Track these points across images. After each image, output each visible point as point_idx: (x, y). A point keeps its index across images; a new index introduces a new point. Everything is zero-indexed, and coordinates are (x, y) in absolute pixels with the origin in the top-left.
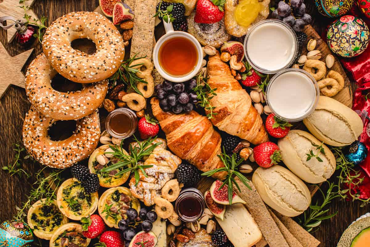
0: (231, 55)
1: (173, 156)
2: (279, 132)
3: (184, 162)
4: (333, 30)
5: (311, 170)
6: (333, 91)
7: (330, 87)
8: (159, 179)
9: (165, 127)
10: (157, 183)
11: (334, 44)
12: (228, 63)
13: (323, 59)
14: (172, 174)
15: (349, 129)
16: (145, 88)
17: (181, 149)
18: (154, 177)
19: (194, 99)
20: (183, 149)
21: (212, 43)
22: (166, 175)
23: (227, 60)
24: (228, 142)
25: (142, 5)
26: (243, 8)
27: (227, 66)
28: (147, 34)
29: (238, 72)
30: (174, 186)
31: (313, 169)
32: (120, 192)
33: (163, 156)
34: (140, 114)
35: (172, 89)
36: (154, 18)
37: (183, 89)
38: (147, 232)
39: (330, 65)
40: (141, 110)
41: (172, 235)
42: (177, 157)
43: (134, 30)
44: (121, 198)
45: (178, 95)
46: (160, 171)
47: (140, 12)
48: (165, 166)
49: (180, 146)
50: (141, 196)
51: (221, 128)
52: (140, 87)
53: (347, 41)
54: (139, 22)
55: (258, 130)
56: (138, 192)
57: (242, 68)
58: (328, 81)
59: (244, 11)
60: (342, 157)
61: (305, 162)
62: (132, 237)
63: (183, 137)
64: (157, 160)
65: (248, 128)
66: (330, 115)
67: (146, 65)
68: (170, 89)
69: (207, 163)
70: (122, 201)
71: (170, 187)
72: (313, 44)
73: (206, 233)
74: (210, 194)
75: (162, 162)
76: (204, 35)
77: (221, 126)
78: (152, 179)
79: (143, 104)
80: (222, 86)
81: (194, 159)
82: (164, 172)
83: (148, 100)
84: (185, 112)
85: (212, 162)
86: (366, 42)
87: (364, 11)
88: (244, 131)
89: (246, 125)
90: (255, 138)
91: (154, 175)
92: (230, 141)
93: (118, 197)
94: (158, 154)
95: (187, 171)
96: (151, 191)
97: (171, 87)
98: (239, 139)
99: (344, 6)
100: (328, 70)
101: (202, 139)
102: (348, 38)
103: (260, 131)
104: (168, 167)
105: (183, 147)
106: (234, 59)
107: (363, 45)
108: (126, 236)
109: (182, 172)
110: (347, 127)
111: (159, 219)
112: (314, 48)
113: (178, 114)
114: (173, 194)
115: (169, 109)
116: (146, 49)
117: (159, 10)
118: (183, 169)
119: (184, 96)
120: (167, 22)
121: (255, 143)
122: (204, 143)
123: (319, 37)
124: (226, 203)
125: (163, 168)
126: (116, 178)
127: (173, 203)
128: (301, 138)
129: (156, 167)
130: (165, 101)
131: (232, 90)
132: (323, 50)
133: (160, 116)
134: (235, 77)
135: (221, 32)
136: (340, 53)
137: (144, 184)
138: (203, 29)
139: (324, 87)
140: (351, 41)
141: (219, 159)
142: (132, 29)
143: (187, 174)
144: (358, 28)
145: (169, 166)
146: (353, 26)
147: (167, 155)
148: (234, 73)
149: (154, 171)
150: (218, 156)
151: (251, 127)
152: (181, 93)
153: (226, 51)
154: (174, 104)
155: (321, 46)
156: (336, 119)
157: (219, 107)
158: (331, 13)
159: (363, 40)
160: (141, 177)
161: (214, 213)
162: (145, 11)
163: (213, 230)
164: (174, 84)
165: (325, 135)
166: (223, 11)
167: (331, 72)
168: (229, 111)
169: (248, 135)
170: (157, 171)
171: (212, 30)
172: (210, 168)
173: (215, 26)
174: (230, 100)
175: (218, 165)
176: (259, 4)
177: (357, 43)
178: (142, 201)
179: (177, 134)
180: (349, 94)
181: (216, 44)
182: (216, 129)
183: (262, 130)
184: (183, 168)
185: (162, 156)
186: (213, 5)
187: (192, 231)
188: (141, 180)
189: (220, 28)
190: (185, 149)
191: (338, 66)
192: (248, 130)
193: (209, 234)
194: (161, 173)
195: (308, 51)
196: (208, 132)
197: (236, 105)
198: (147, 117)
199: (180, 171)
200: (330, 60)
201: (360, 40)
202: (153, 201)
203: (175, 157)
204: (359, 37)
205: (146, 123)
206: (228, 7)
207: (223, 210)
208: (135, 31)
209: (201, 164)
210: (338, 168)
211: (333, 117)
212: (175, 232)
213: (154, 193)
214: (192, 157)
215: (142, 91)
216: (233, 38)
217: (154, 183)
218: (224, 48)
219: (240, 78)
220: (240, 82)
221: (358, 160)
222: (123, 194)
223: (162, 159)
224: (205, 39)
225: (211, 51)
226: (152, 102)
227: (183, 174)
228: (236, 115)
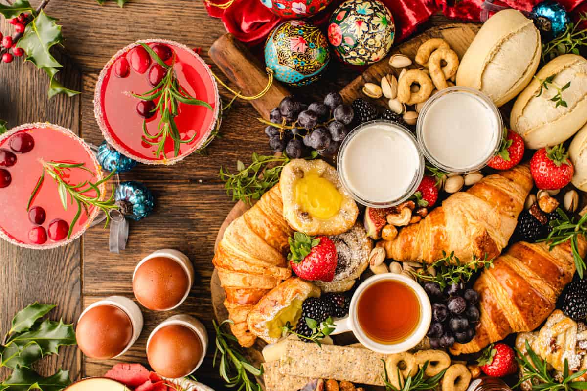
0: (387, 224)
1: (549, 324)
2: (516, 150)
3: (560, 304)
4: (352, 58)
5: (582, 99)
6: (450, 58)
7: (443, 64)
9: (501, 335)
11: (374, 57)
12: (399, 228)
13: (395, 73)
14: (578, 325)
15: (516, 36)
16: (434, 364)
17: (540, 311)
18: (583, 357)
19: (458, 288)
20: (540, 308)
21: (365, 253)
22: (581, 337)
23: (395, 231)
24: (527, 232)
25: (301, 365)
26: (314, 206)
27: (403, 231)
28: (347, 358)
29: (414, 214)
31: (580, 95)
33: (549, 341)
34: (476, 372)
35: (442, 324)
36: (323, 345)
37: (442, 305)
39: (406, 61)
40: (470, 371)
42: (551, 317)
43: (340, 379)
45: (452, 315)
46: (574, 346)
47: (311, 369)
48: (565, 339)
49: (534, 313)
51: (505, 244)
52: (432, 371)
53: (373, 36)
54: (328, 370)
55: (512, 184)
57: (408, 207)
58: (433, 66)
59: (317, 202)
60: (558, 43)
61: (568, 109)
63: (521, 308)
64: (555, 350)
65: (508, 201)
66: (492, 67)
67: (397, 361)
68: (440, 327)
69: (563, 269)
72: (370, 89)
75: (559, 342)
76: (352, 267)
77: (501, 242)
79: (459, 369)
80: (438, 241)
81: (556, 289)
82: (575, 341)
83: (454, 359)
84: (477, 301)
85: (561, 260)
86: (374, 6)
87: (324, 7)
88: (513, 207)
89: (503, 203)
90: (524, 187)
91: (580, 357)
92: (526, 227)
94: (546, 349)
95: (576, 303)
97: (438, 325)
98: (524, 216)
99: (315, 42)
100: (414, 66)
101: (523, 276)
102: (367, 36)
103: (511, 180)
104: (568, 333)
105: (536, 309)
106: (393, 219)
107: (378, 11)
110: (511, 39)
112: (378, 87)
113: (481, 314)
115: (472, 330)
116: (371, 360)
117: (312, 338)
118: (573, 309)
119: (453, 305)
120: (334, 329)
121: (528, 186)
122: (530, 274)
123: (360, 78)
125: (568, 342)
128: (527, 112)
129: (566, 352)
130: (459, 335)
131: (444, 225)
132: (380, 72)
133: (483, 343)
134: (423, 218)
135: (349, 239)
136: (388, 47)
138: (344, 267)
139: (444, 73)
140: (372, 31)
141: (557, 249)
142: (339, 382)
143: (580, 303)
144: (352, 18)
145: (566, 331)
146: (348, 26)
147: (547, 334)
148: (415, 219)
149: (573, 356)
150: (550, 250)
151: (507, 195)
152: (448, 310)
153: (380, 232)
154: (465, 322)
155: (375, 75)
156: (498, 57)
157: (473, 248)
158: (325, 62)
159: (371, 12)
160: (582, 379)
162: (311, 359)
164: (433, 321)
165: (524, 74)
166: (319, 240)
167: (418, 60)
168: (481, 233)
169: (519, 199)
170: (573, 352)
171: (345, 254)
172: (570, 264)
173: (340, 248)
174: (462, 230)
175: (565, 250)
176: (306, 178)
177: (375, 21)
179: (514, 316)
180: (453, 30)
181: (367, 247)
182: (505, 251)
183: (511, 176)
184: (570, 308)
185: (549, 343)
186: (309, 255)
189: (342, 240)
190: (540, 305)
191: (408, 48)
192: (512, 200)
194: (577, 345)
195: (383, 97)
196: (513, 266)
197: (470, 220)
198: (482, 363)
199: (574, 313)
200: (398, 61)
201: (372, 16)
203: (551, 321)
204: (366, 19)
205: (492, 365)
206: (314, 230)
208: (342, 377)
209: (564, 279)
210: (577, 50)
211: (495, 61)
214: (552, 292)
215: (439, 369)
216: (360, 220)
218: (375, 236)
219: (424, 211)
220: (430, 209)
221: (562, 17)
223: (553, 342)
224: (359, 264)
225: (379, 255)
226: (458, 353)
227: (581, 309)
228: (486, 221)
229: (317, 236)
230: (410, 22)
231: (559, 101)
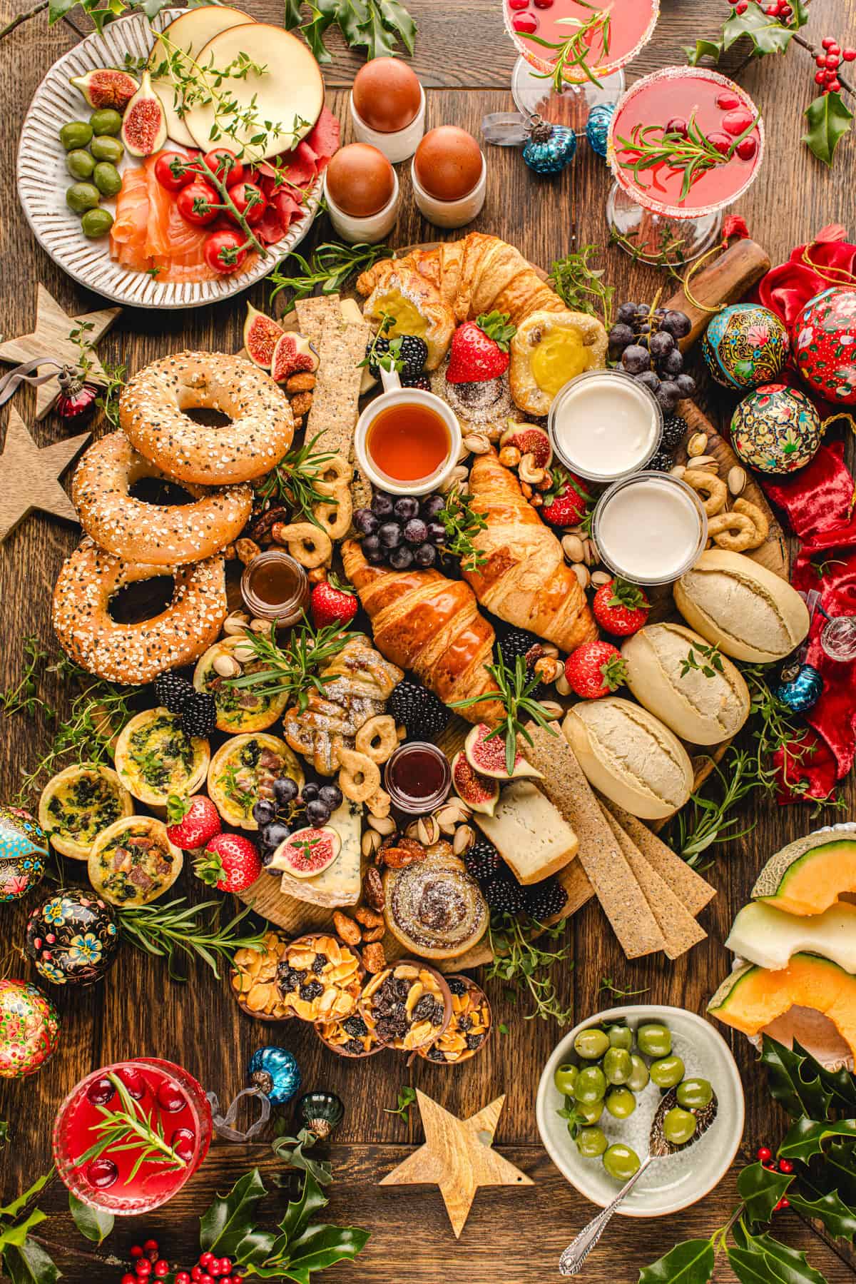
0: (523, 454)
1: (384, 663)
2: (621, 618)
3: (411, 676)
4: (741, 410)
5: (692, 703)
6: (743, 538)
7: (735, 531)
8: (351, 712)
9: (372, 598)
10: (347, 719)
11: (743, 439)
12: (514, 470)
13: (722, 475)
14: (381, 702)
15: (774, 617)
16: (332, 518)
17: (405, 643)
18: (341, 705)
19: (437, 535)
20: (410, 643)
21: (483, 428)
22: (367, 703)
23: (513, 463)
24: (508, 641)
25: (337, 342)
26: (549, 352)
27: (513, 477)
28: (342, 404)
29: (535, 488)
30: (384, 726)
31: (696, 699)
32: (261, 745)
33: (363, 659)
34: (318, 574)
35: (393, 512)
36: (361, 370)
37: (416, 511)
38: (318, 826)
39: (737, 486)
40: (320, 566)
41: (373, 853)
42: (394, 666)
43: (315, 393)
44: (263, 759)
45: (403, 524)
46: (355, 692)
47: (330, 356)
48: (366, 681)
49: (402, 635)
50: (308, 749)
51: (493, 608)
52: (322, 513)
53: (770, 431)
54: (327, 378)
55: (575, 614)
56: (302, 737)
57: (545, 478)
58: (731, 517)
59: (551, 358)
60: (765, 692)
61: (676, 675)
62: (281, 840)
63: (410, 616)
64: (349, 666)
65: (554, 605)
66: (733, 584)
67: (337, 469)
68: (387, 510)
69: (460, 684)
70: (263, 767)
71: (375, 730)
72: (699, 441)
73: (453, 852)
74: (464, 757)
75: (361, 673)
76: (465, 411)
77: (495, 599)
78: (337, 709)
79: (324, 551)
80: (500, 512)
81: (433, 669)
82: (363, 694)
83: (337, 545)
84: (416, 567)
85: (472, 678)
86: (811, 436)
87: (807, 375)
88: (545, 612)
89: (550, 598)
90: (570, 633)
91: (341, 700)
92: (515, 640)
93: (255, 755)
94: (351, 656)
95: (414, 694)
96: (332, 735)
97: (390, 507)
98: (533, 637)
99: (762, 358)
100: (732, 497)
101: (453, 621)
102: (770, 423)
103: (580, 616)
104: (373, 686)
105: (408, 637)
106: (528, 461)
107: (804, 441)
108: (268, 838)
109: (405, 695)
110: (770, 609)
111: (345, 806)
112: (702, 450)
113: (400, 571)
114: (382, 746)
115: (383, 559)
116: (339, 436)
117: (373, 353)
118: (407, 690)
119: (417, 525)
120: (388, 371)
121: (569, 647)
122: (456, 632)
123: (714, 432)
124: (500, 774)
125: (362, 685)
126: (252, 713)
127: (382, 767)
128: (671, 634)
129: (347, 681)
130: (374, 541)
131: (522, 521)
132: (721, 457)
133: (361, 577)
134: (529, 501)
135: (503, 405)
136: (755, 459)
137: (318, 718)
138: (465, 398)
139: (722, 531)
140: (778, 429)
141: (487, 676)
142: (311, 391)
143: (415, 699)
144: (794, 405)
145: (376, 684)
146: (783, 400)
147: (373, 658)
148: (528, 490)
149: (342, 691)
150: (485, 667)
151: (561, 604)
152: (410, 518)
153: (511, 443)
154: (393, 542)
155: (718, 450)
156: (745, 592)
157: (489, 550)
158: (737, 377)
159: (803, 431)
160: (311, 702)
161: (471, 805)
162: (342, 355)
163: (467, 847)
164: (395, 498)
165: (724, 630)
166: (506, 351)
167: (739, 501)
168: (512, 556)
169: (555, 622)
170: (348, 690)
171: (483, 399)
172: (466, 693)
173: (488, 389)
174: (516, 539)
175: (485, 685)
176: (583, 349)
177: (791, 434)
178: (310, 761)
179: (398, 610)
180: (779, 556)
181: (490, 430)
182: (483, 610)
183: (585, 617)
184: (408, 687)
185: (360, 660)
186: (487, 337)
187: (420, 843)
188: (312, 709)
189: (500, 397)
190: (414, 643)
191: (753, 492)
192: (554, 610)
193: (459, 856)
194: (357, 697)
195: (688, 458)
196: (465, 611)
197: (530, 549)
198: (333, 581)
199: (401, 692)
200: (737, 477)
201: (797, 430)
202: (334, 760)
203: (390, 667)
204: (793, 422)
205: (330, 588)
206: (517, 346)
207: (493, 795)
208: (317, 398)
209: (446, 683)
210: (755, 710)
211: (740, 587)
212: (382, 845)
213: (339, 741)
214: (429, 663)
215: (324, 522)
216: (527, 418)
217: (340, 718)
218: (504, 439)
219: (539, 501)
220: (540, 510)
221: (801, 699)
222: (266, 751)
223: (363, 667)
224: (468, 420)
225: (478, 445)
226: (345, 549)
228: (528, 571)
229: (509, 348)
230: (791, 499)
231: (689, 664)
